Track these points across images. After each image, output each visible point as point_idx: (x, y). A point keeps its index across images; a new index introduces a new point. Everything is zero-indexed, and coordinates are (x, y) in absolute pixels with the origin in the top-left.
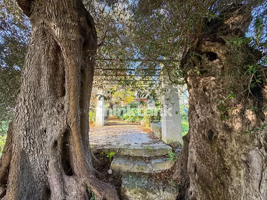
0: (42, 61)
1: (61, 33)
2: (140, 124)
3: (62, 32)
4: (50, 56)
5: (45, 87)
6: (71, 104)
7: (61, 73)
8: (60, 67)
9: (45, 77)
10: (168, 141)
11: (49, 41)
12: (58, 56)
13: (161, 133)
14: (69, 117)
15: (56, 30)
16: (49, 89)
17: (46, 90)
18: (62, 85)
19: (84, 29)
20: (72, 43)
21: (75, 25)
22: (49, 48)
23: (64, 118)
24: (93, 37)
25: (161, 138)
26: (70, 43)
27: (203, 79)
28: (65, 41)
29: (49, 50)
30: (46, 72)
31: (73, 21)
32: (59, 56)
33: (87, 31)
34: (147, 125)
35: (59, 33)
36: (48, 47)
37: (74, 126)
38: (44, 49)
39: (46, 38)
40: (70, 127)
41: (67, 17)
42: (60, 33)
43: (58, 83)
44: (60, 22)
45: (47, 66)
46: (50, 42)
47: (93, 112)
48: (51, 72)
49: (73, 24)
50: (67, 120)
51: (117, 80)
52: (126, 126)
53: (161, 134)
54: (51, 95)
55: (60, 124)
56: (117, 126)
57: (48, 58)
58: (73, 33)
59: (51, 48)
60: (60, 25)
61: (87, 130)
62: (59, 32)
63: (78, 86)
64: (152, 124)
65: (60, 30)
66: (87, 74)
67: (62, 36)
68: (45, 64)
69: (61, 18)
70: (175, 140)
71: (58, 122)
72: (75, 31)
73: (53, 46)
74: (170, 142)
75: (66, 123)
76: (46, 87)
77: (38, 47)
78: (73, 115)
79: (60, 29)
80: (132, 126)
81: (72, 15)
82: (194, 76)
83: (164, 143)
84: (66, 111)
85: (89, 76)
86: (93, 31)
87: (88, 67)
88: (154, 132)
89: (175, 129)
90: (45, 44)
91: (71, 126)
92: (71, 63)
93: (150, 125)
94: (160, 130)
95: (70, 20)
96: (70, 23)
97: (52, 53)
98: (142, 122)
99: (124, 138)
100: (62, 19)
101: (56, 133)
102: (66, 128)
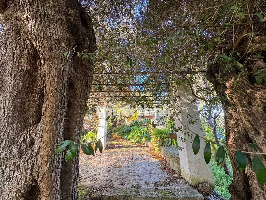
0: (8, 70)
1: (37, 27)
2: (147, 147)
3: (38, 25)
4: (23, 64)
5: (4, 110)
6: (44, 138)
7: (39, 87)
8: (38, 80)
9: (8, 94)
10: (192, 180)
11: (24, 42)
12: (36, 65)
13: (180, 165)
14: (36, 163)
15: (29, 23)
16: (10, 114)
17: (4, 116)
18: (39, 106)
19: (75, 25)
20: (54, 43)
21: (61, 18)
22: (22, 52)
23: (28, 165)
24: (90, 40)
25: (179, 172)
26: (51, 42)
27: (260, 93)
28: (42, 39)
29: (22, 56)
30: (11, 87)
31: (58, 12)
32: (38, 64)
33: (79, 29)
34: (156, 149)
35: (33, 27)
36: (20, 50)
37: (45, 179)
38: (14, 53)
39: (20, 39)
40: (36, 182)
41: (49, 6)
42: (35, 27)
43: (32, 103)
44: (37, 11)
45: (14, 77)
46: (24, 44)
47: (95, 132)
48: (20, 86)
49: (57, 16)
50: (32, 170)
51: (121, 97)
52: (132, 149)
53: (179, 167)
54: (12, 123)
55: (20, 177)
56: (121, 149)
57: (18, 66)
58: (56, 29)
59: (26, 52)
60: (35, 16)
61: (75, 175)
62: (33, 25)
63: (60, 107)
64: (163, 149)
65: (35, 23)
66: (79, 89)
67: (37, 31)
68: (11, 75)
69: (38, 7)
70: (203, 178)
71: (16, 173)
72: (60, 26)
73: (29, 50)
74: (195, 182)
75: (31, 174)
76: (6, 110)
77: (5, 51)
78: (45, 159)
79: (36, 21)
80: (138, 148)
81: (56, 4)
82: (242, 88)
83: (186, 182)
84: (35, 151)
85: (81, 92)
86: (90, 33)
87: (80, 78)
88: (167, 160)
89: (200, 161)
90: (16, 47)
91: (39, 181)
92: (50, 72)
93: (160, 149)
94: (178, 161)
95: (54, 11)
96: (52, 15)
97: (27, 59)
98: (150, 144)
99: (130, 171)
100: (40, 8)
101: (10, 196)
102: (31, 183)
